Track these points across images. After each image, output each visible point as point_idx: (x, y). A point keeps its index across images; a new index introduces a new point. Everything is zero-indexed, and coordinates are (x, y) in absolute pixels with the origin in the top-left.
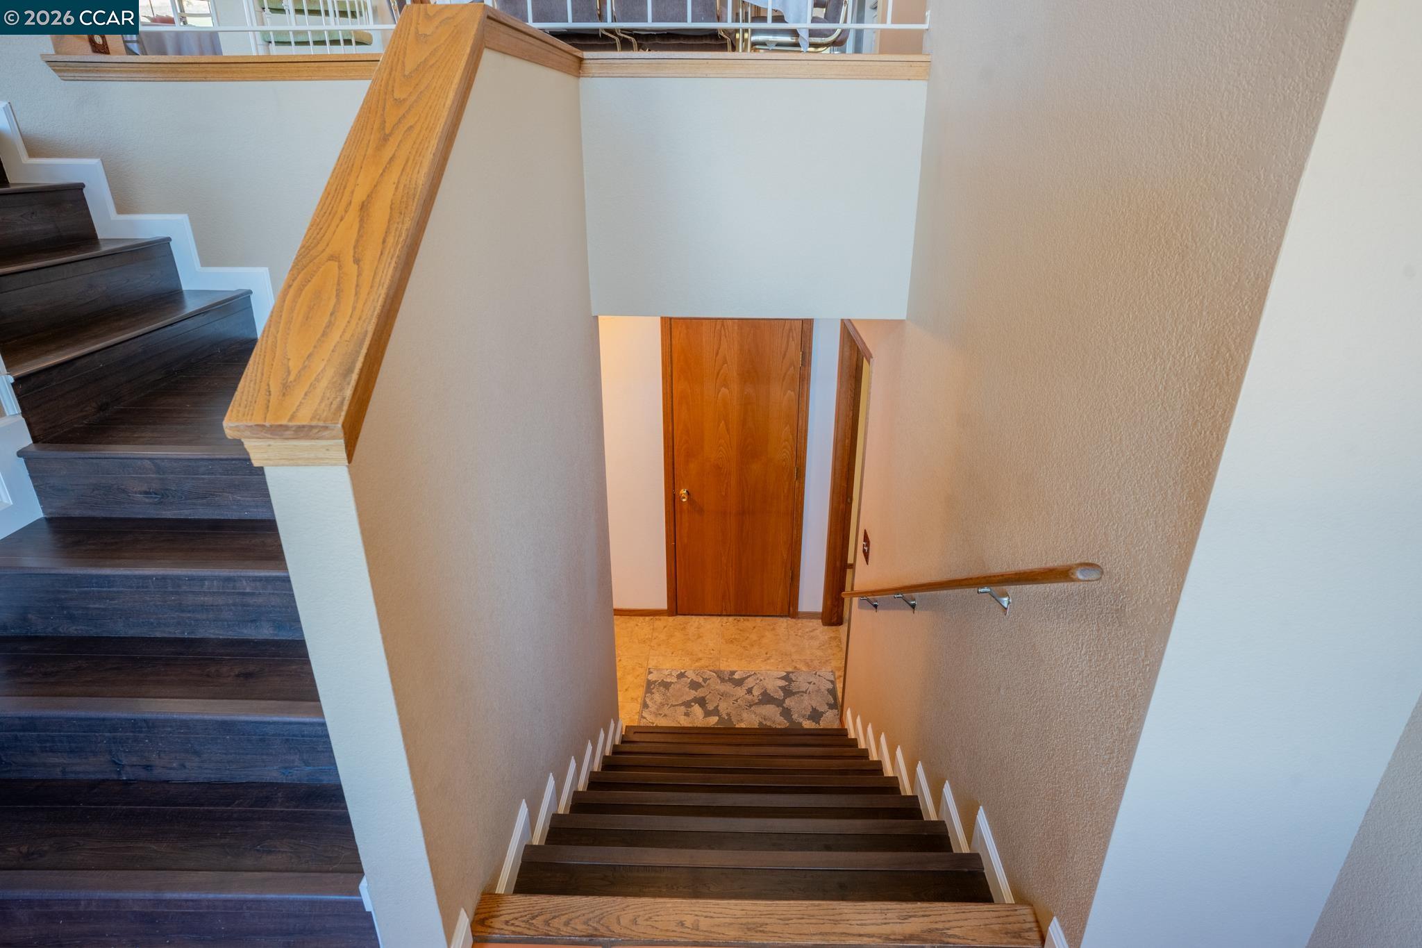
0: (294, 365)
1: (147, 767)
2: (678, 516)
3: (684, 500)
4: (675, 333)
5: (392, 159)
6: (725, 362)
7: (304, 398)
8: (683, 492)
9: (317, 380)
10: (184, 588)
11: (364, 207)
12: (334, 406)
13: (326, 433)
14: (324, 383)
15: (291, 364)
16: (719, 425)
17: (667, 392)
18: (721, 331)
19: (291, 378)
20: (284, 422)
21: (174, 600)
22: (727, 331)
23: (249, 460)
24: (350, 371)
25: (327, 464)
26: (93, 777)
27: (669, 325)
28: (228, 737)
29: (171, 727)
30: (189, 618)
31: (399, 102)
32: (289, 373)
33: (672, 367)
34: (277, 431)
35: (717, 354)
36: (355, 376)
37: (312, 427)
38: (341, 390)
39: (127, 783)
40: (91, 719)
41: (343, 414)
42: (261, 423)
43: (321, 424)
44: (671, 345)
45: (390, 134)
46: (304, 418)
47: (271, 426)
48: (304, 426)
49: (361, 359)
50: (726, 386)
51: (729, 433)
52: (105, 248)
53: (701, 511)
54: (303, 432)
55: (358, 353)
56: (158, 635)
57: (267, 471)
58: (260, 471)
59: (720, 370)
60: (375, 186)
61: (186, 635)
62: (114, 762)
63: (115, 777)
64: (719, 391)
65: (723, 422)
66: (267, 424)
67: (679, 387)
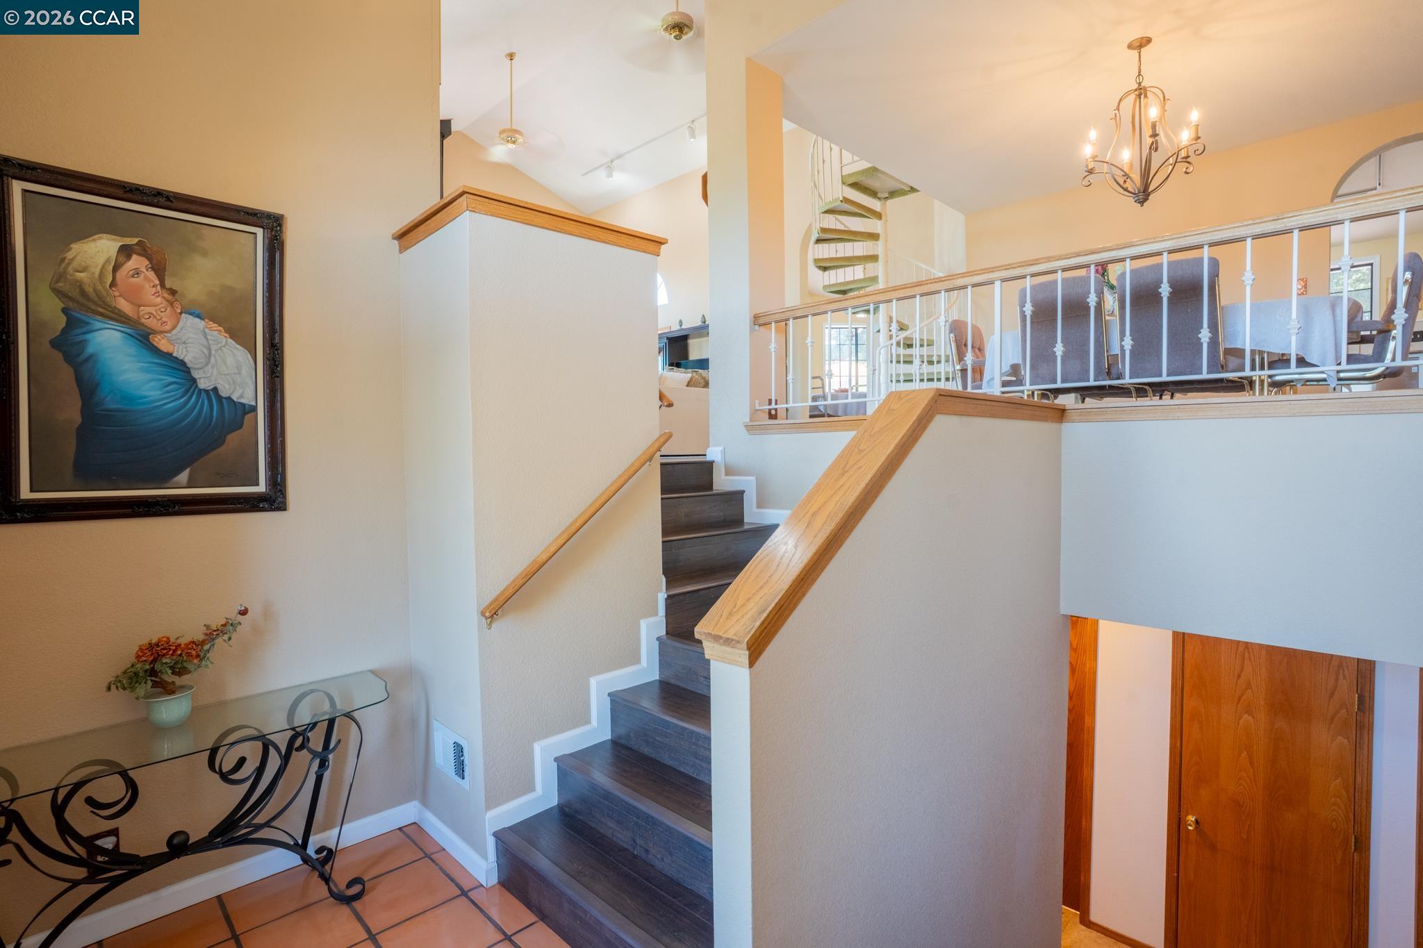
0: (739, 603)
1: (647, 851)
2: (1183, 846)
3: (1190, 828)
4: (1188, 647)
5: (842, 486)
6: (1249, 686)
7: (735, 623)
8: (1191, 818)
9: (746, 613)
10: (701, 742)
11: (814, 514)
12: (747, 630)
13: (738, 645)
14: (749, 616)
15: (739, 602)
16: (1239, 756)
17: (1176, 707)
18: (1244, 654)
19: (735, 610)
20: (721, 634)
21: (694, 749)
22: (1251, 654)
23: (704, 654)
24: (764, 611)
25: (738, 665)
26: (622, 844)
27: (1181, 641)
28: (687, 850)
29: (663, 828)
30: (699, 764)
31: (860, 451)
32: (735, 606)
33: (1183, 680)
34: (717, 638)
35: (1239, 676)
36: (765, 615)
37: (732, 640)
38: (755, 622)
39: (635, 857)
40: (631, 805)
41: (750, 635)
42: (710, 632)
43: (737, 639)
44: (1183, 658)
45: (847, 472)
46: (730, 635)
47: (714, 635)
48: (729, 639)
49: (773, 605)
50: (1249, 712)
51: (1253, 768)
52: (746, 527)
53: (1213, 848)
54: (728, 642)
55: (773, 601)
56: (682, 770)
57: (711, 661)
58: (708, 661)
59: (1242, 695)
60: (826, 502)
61: (695, 776)
62: (634, 839)
63: (632, 850)
64: (1240, 719)
65: (1245, 753)
66: (713, 633)
67: (1191, 703)
